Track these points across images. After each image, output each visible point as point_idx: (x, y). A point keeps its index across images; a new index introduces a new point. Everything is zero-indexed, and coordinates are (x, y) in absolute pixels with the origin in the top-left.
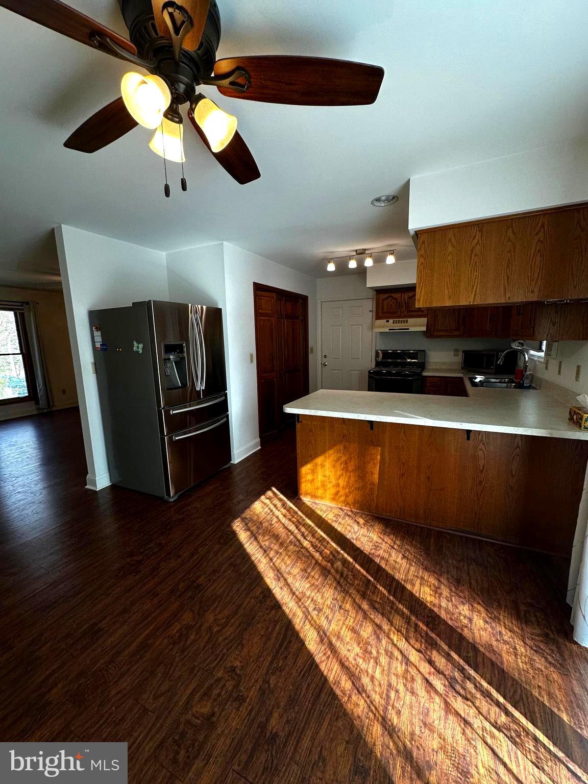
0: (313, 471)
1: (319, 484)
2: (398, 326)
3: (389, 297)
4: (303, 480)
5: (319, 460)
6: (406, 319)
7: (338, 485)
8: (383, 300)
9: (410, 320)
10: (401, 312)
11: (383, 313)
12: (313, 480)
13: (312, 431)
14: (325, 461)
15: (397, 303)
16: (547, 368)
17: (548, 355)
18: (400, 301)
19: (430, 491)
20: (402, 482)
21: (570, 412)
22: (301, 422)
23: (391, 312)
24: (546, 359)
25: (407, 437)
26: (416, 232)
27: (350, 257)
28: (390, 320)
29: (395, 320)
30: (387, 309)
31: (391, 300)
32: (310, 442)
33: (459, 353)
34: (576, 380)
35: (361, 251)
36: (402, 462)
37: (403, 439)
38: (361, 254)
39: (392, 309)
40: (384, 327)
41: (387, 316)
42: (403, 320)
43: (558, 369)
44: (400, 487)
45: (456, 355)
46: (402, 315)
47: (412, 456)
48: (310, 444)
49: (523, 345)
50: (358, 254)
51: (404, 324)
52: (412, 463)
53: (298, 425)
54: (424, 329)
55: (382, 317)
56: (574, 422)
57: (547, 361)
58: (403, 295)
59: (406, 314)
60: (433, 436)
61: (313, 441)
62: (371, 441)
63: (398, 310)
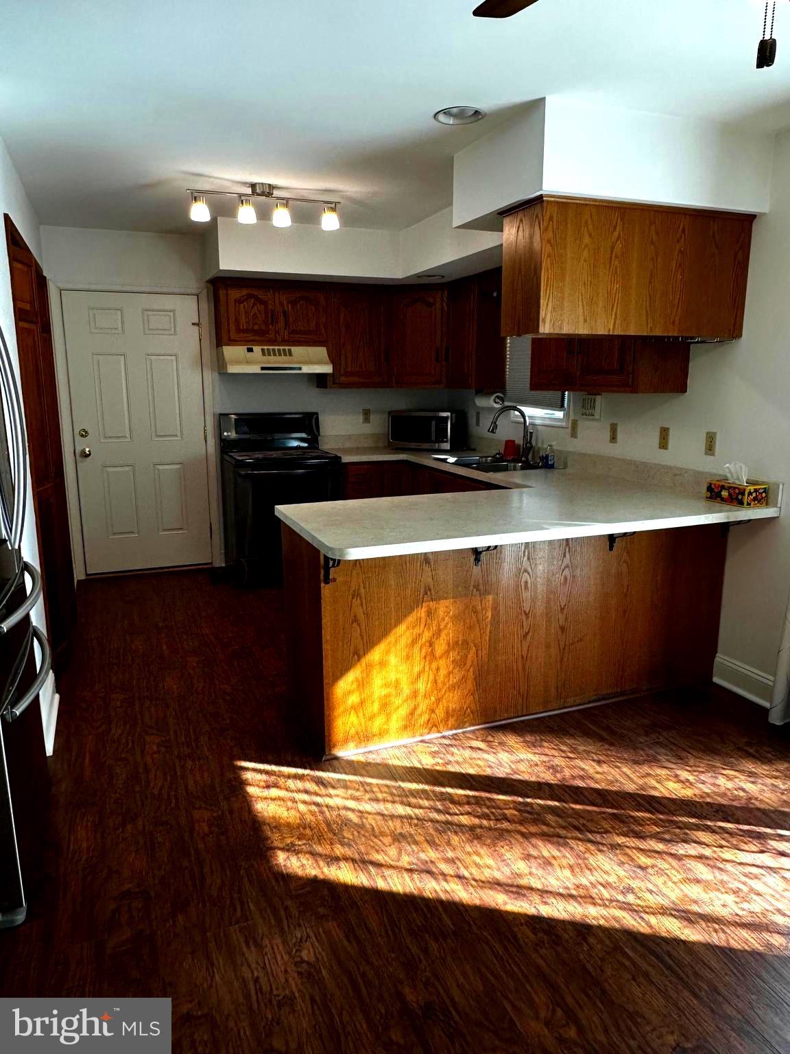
0: (362, 684)
1: (376, 707)
2: (274, 361)
3: (250, 296)
4: (339, 710)
5: (375, 655)
6: (287, 348)
7: (415, 694)
8: (238, 301)
9: (297, 351)
10: (277, 332)
11: (239, 330)
12: (362, 703)
13: (359, 595)
14: (388, 652)
15: (266, 313)
16: (574, 434)
17: (583, 415)
18: (273, 309)
19: (564, 649)
20: (525, 649)
21: (710, 489)
22: (334, 580)
23: (256, 330)
24: (570, 421)
25: (533, 566)
26: (541, 197)
27: (240, 195)
28: (255, 348)
29: (265, 347)
30: (248, 323)
31: (254, 304)
32: (355, 620)
33: (372, 417)
34: (659, 448)
35: (263, 188)
36: (525, 612)
37: (526, 571)
38: (262, 194)
39: (256, 324)
40: (248, 362)
41: (248, 339)
42: (281, 348)
43: (608, 435)
44: (522, 658)
45: (367, 420)
46: (279, 339)
47: (540, 597)
48: (355, 625)
49: (502, 400)
50: (258, 195)
51: (287, 358)
52: (540, 607)
53: (326, 590)
54: (327, 369)
55: (236, 341)
56: (723, 500)
57: (574, 425)
58: (277, 295)
59: (286, 338)
60: (567, 555)
61: (361, 617)
62: (477, 587)
63: (271, 327)
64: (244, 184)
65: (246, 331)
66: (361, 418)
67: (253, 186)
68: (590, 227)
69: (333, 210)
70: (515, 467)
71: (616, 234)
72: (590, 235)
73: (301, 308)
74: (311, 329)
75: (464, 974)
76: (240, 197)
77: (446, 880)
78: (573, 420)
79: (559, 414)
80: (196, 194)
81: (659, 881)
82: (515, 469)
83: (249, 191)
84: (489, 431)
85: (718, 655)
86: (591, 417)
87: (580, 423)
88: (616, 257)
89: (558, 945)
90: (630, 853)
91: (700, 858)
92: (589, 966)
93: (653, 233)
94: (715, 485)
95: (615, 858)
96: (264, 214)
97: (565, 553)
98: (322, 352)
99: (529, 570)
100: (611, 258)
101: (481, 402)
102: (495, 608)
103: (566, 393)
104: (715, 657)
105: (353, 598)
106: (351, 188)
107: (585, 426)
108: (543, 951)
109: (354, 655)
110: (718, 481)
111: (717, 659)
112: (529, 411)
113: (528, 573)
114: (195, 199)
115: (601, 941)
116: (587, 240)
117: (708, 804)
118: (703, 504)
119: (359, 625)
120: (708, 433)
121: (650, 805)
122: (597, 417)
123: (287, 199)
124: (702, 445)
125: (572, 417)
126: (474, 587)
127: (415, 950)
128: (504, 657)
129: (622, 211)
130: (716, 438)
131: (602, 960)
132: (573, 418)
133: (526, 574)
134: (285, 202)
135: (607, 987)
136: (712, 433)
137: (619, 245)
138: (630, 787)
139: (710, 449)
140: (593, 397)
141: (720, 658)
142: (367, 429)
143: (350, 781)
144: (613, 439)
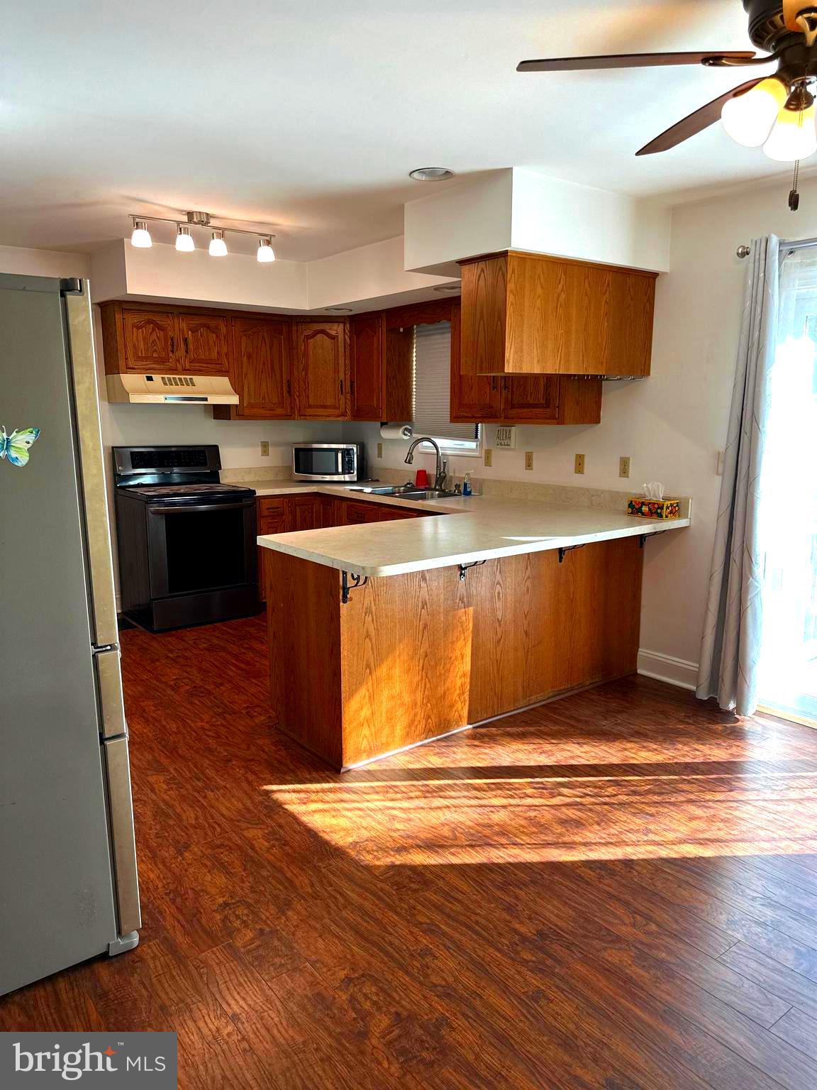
0: (373, 697)
1: (383, 718)
2: (177, 391)
3: (149, 322)
7: (414, 703)
8: (136, 327)
9: (199, 381)
10: (177, 360)
11: (137, 358)
12: (373, 715)
13: (370, 612)
15: (166, 338)
16: (488, 462)
17: (498, 445)
18: (172, 335)
19: (528, 651)
20: (499, 653)
21: (631, 505)
22: (351, 599)
23: (156, 358)
24: (484, 452)
25: (504, 579)
26: (506, 252)
27: (179, 223)
28: (154, 377)
29: (166, 376)
30: (147, 350)
31: (153, 330)
32: (368, 636)
33: (271, 449)
34: (576, 473)
35: (201, 218)
36: (498, 619)
37: (498, 583)
38: (201, 222)
39: (155, 351)
40: (149, 392)
41: (148, 366)
42: (182, 377)
43: (523, 463)
44: (497, 661)
45: (265, 453)
46: (179, 367)
47: (509, 606)
48: (367, 640)
49: (410, 431)
50: (195, 223)
51: (190, 388)
52: (509, 617)
53: (344, 608)
54: (234, 400)
55: (134, 369)
56: (643, 514)
57: (488, 453)
58: (176, 320)
59: (188, 367)
60: (529, 567)
61: (373, 633)
62: (461, 600)
63: (171, 354)
64: (181, 211)
65: (146, 358)
66: (259, 449)
67: (190, 214)
68: (542, 280)
69: (268, 243)
70: (432, 494)
71: (560, 286)
72: (542, 287)
73: (201, 336)
74: (213, 358)
75: (554, 906)
76: (178, 225)
77: (506, 848)
78: (486, 450)
79: (472, 445)
80: (138, 220)
81: (666, 821)
82: (432, 497)
83: (185, 219)
84: (405, 462)
85: (640, 649)
86: (507, 447)
87: (494, 454)
88: (561, 306)
89: (615, 876)
90: (636, 806)
91: (690, 801)
92: (644, 884)
93: (587, 285)
94: (636, 502)
95: (626, 811)
96: (202, 242)
97: (527, 566)
98: (224, 382)
99: (501, 583)
100: (557, 307)
101: (387, 434)
102: (476, 618)
103: (479, 425)
104: (637, 651)
105: (366, 615)
106: (285, 222)
107: (499, 456)
108: (606, 881)
109: (366, 668)
110: (638, 498)
111: (639, 653)
112: (441, 442)
113: (500, 585)
114: (138, 225)
115: (644, 868)
116: (539, 291)
117: (676, 763)
118: (626, 518)
119: (371, 640)
120: (621, 458)
121: (634, 770)
122: (512, 446)
123: (224, 229)
124: (616, 469)
125: (485, 447)
126: (460, 599)
127: (508, 899)
128: (483, 662)
129: (565, 266)
130: (629, 464)
131: (652, 879)
132: (487, 448)
133: (498, 586)
134: (221, 231)
135: (664, 895)
136: (625, 458)
137: (563, 296)
138: (615, 761)
139: (624, 471)
140: (508, 428)
141: (643, 652)
142: (265, 462)
143: (378, 787)
144: (529, 465)
